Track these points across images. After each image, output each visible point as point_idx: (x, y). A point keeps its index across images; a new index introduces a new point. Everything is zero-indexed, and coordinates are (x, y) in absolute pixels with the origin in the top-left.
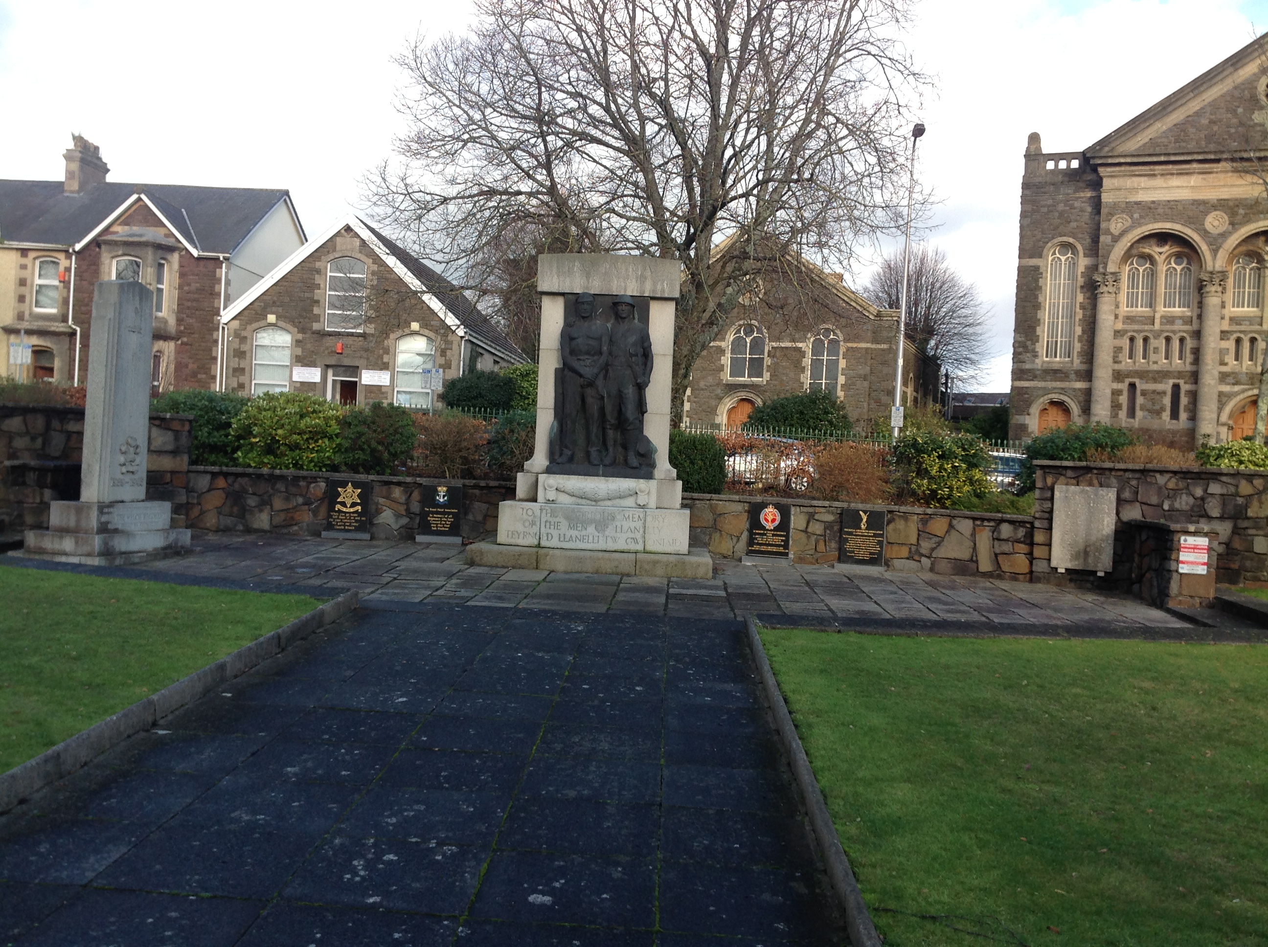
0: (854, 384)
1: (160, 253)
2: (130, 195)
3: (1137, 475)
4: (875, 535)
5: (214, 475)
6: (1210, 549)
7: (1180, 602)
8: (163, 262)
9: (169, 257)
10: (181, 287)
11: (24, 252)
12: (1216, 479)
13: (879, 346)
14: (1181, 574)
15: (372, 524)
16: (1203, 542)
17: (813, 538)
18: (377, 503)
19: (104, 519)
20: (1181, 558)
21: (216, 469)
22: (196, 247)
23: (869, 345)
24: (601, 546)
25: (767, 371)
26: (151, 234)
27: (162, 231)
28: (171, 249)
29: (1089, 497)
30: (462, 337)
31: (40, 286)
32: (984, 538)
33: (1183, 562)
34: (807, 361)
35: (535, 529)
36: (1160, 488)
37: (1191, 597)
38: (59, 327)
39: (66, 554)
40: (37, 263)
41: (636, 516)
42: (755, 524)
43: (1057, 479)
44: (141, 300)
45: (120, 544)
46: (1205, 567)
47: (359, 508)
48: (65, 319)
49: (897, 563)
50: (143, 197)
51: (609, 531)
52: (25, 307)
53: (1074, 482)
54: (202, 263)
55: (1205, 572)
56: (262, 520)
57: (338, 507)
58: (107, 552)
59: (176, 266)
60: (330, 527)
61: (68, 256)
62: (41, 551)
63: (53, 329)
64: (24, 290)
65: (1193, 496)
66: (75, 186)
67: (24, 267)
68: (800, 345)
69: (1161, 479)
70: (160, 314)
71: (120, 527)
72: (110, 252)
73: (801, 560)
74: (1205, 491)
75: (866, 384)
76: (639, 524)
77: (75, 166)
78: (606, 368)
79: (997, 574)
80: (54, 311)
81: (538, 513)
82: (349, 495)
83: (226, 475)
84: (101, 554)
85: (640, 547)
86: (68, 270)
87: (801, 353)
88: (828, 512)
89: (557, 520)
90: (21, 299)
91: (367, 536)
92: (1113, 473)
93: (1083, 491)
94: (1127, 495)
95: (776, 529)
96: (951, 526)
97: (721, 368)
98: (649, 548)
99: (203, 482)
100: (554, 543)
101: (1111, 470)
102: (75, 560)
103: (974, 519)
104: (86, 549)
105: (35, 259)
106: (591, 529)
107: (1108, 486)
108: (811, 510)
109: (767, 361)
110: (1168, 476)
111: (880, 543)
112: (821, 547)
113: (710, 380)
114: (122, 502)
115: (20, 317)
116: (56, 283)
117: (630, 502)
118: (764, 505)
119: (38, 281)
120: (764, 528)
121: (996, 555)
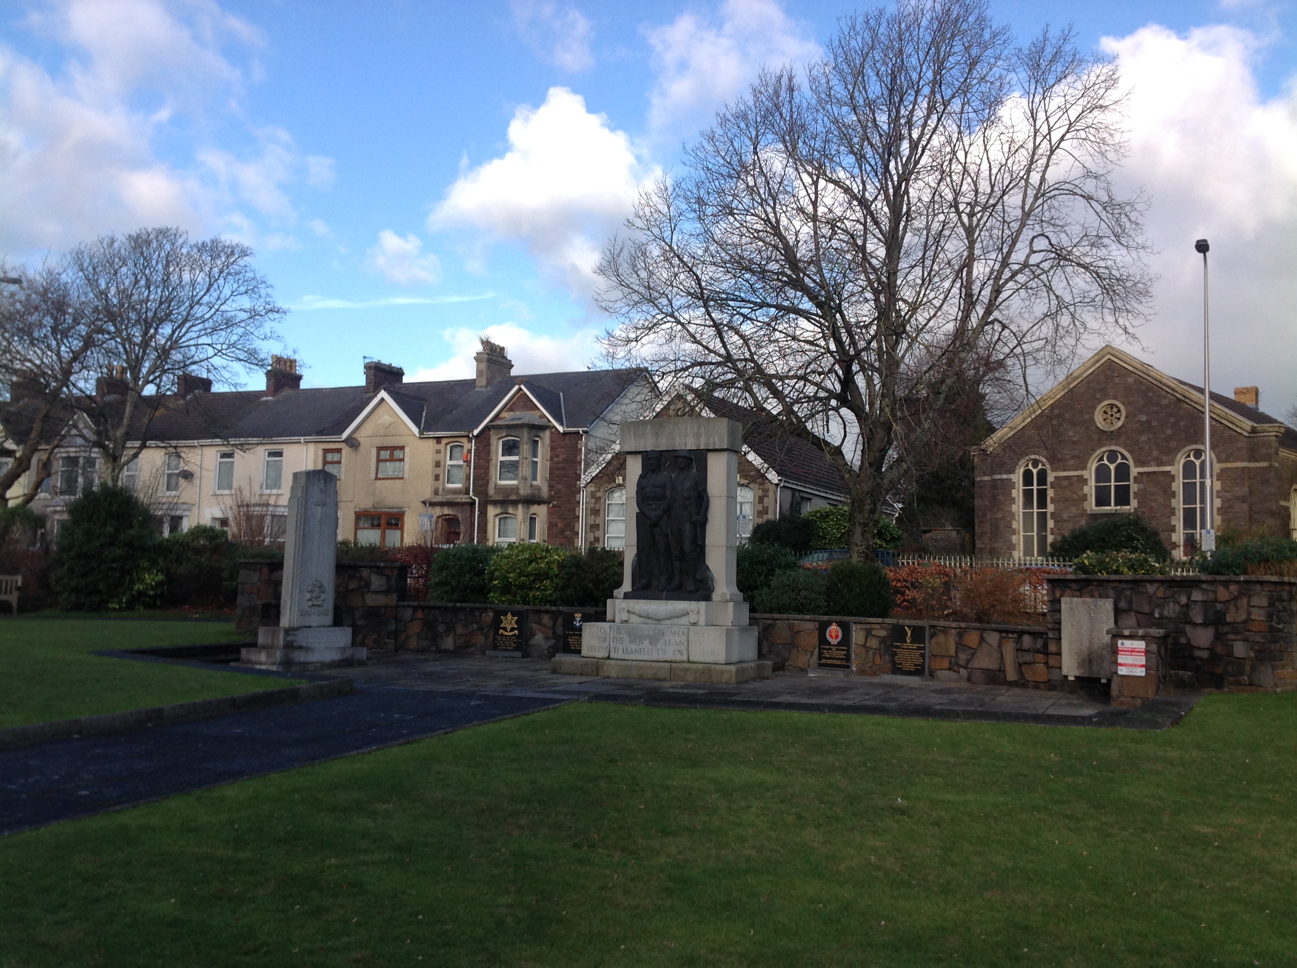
0: (1232, 507)
1: (534, 432)
2: (513, 387)
3: (1131, 585)
4: (919, 648)
5: (415, 609)
6: (1147, 652)
7: (1122, 703)
8: (537, 439)
9: (541, 435)
10: (551, 459)
11: (438, 440)
12: (1198, 587)
13: (1257, 465)
14: (1121, 676)
15: (527, 645)
16: (1141, 645)
17: (871, 653)
18: (531, 629)
19: (289, 638)
20: (1120, 661)
21: (415, 604)
22: (562, 424)
23: (1245, 464)
24: (654, 657)
25: (1135, 498)
26: (528, 417)
27: (537, 413)
28: (543, 428)
29: (1090, 607)
30: (777, 485)
31: (451, 466)
32: (1009, 649)
33: (1121, 665)
34: (1178, 486)
35: (606, 644)
36: (1150, 597)
37: (1133, 698)
38: (463, 498)
39: (261, 664)
40: (449, 447)
41: (681, 632)
42: (823, 640)
43: (1064, 591)
44: (325, 482)
45: (300, 657)
46: (1144, 669)
47: (516, 632)
48: (467, 493)
49: (939, 673)
50: (523, 387)
51: (660, 645)
52: (439, 484)
53: (1078, 593)
54: (567, 438)
55: (1143, 674)
56: (449, 643)
57: (501, 631)
58: (287, 663)
59: (547, 441)
60: (495, 647)
61: (470, 441)
62: (249, 662)
63: (458, 500)
64: (439, 471)
65: (1179, 603)
66: (483, 382)
67: (438, 452)
68: (1167, 468)
69: (1151, 589)
70: (535, 483)
71: (304, 644)
72: (497, 434)
73: (861, 672)
74: (1189, 598)
75: (1245, 506)
76: (684, 639)
77: (483, 366)
78: (668, 510)
79: (1021, 683)
80: (459, 486)
81: (608, 630)
82: (509, 622)
83: (423, 608)
84: (281, 664)
85: (685, 658)
86: (469, 451)
87: (1171, 477)
88: (882, 628)
89: (621, 636)
90: (437, 478)
91: (518, 654)
92: (1110, 584)
93: (1084, 602)
94: (1123, 604)
95: (839, 644)
96: (982, 639)
97: (1085, 498)
98: (691, 659)
99: (408, 614)
100: (620, 655)
101: (1108, 581)
102: (264, 667)
103: (1001, 631)
104: (273, 660)
105: (446, 444)
106: (646, 643)
107: (1108, 597)
108: (868, 626)
109: (1134, 488)
110: (1156, 585)
111: (923, 656)
112: (878, 660)
113: (1074, 510)
114: (310, 627)
115: (436, 493)
116: (461, 462)
117: (684, 620)
118: (829, 623)
119: (449, 463)
120: (829, 643)
121: (1020, 665)
